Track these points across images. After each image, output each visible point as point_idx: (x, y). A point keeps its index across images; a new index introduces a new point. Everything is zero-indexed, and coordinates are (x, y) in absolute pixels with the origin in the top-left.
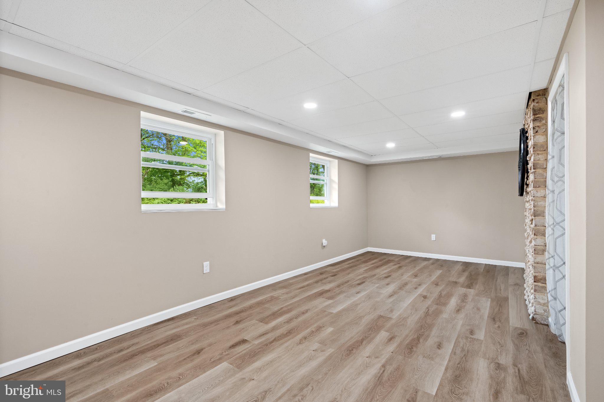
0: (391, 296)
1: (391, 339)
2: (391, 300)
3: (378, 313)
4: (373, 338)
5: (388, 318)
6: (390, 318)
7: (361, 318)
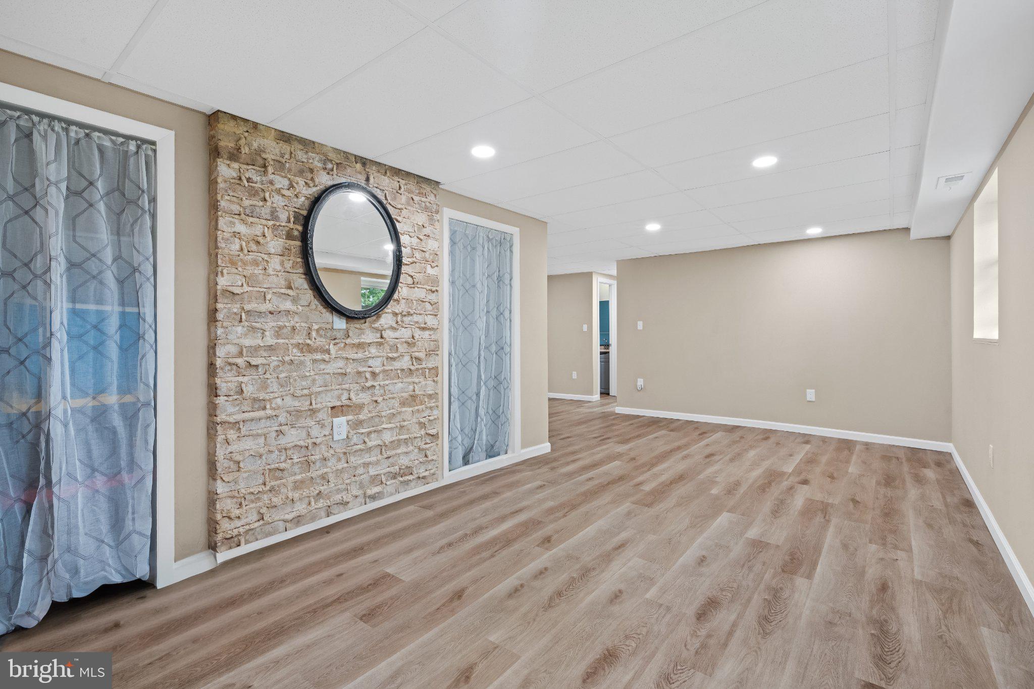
0: (620, 547)
1: (640, 484)
2: (624, 535)
3: (652, 511)
4: (659, 485)
5: (637, 504)
6: (634, 503)
7: (678, 505)
